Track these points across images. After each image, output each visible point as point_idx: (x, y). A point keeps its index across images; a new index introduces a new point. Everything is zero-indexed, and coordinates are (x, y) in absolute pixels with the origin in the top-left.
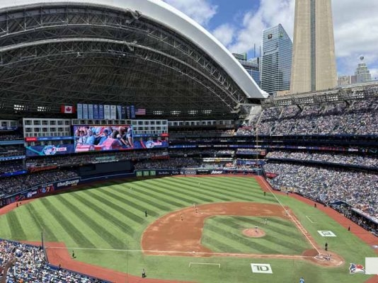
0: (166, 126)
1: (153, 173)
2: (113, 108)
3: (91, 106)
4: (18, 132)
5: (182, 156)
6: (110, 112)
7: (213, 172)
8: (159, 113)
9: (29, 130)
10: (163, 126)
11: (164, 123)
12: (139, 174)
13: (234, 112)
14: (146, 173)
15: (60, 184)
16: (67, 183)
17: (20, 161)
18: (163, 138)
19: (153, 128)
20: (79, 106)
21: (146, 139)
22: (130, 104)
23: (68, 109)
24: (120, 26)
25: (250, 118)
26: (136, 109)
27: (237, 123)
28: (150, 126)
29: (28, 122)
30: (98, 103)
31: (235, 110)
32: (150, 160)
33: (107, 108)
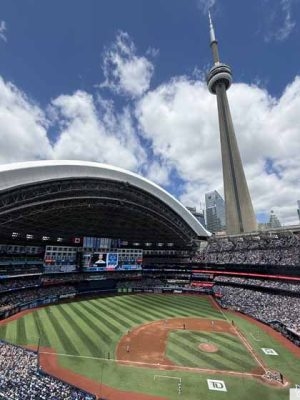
1: (130, 290)
2: (107, 240)
3: (92, 239)
5: (152, 278)
6: (104, 243)
7: (175, 291)
9: (49, 254)
11: (140, 252)
12: (120, 291)
14: (125, 290)
15: (62, 296)
16: (67, 295)
18: (139, 263)
19: (132, 255)
20: (85, 238)
23: (77, 240)
25: (201, 250)
26: (122, 241)
27: (192, 253)
28: (130, 253)
29: (49, 249)
30: (97, 237)
31: (190, 244)
32: (128, 280)
33: (102, 240)
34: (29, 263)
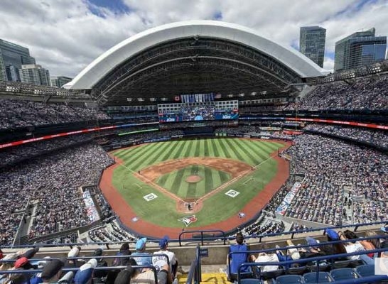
0: (237, 104)
1: (225, 135)
2: (200, 95)
3: (188, 96)
4: (156, 111)
5: (247, 125)
6: (199, 98)
7: (262, 137)
8: (231, 96)
9: (160, 110)
10: (235, 105)
11: (236, 102)
12: (217, 134)
13: (285, 91)
14: (221, 135)
15: (173, 136)
16: (177, 136)
17: (158, 124)
18: (235, 113)
19: (228, 106)
20: (182, 96)
21: (223, 113)
22: (210, 92)
23: (177, 98)
24: (188, 48)
25: (302, 95)
26: (215, 95)
27: (291, 100)
28: (226, 105)
29: (160, 106)
30: (192, 94)
31: (286, 89)
32: (225, 126)
33: (197, 96)
34: (138, 117)
